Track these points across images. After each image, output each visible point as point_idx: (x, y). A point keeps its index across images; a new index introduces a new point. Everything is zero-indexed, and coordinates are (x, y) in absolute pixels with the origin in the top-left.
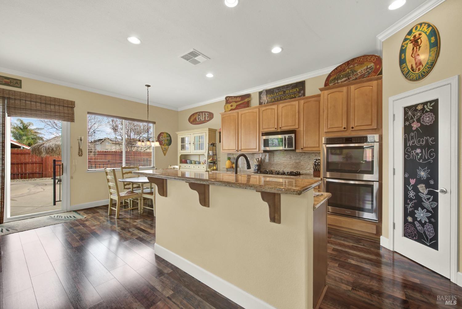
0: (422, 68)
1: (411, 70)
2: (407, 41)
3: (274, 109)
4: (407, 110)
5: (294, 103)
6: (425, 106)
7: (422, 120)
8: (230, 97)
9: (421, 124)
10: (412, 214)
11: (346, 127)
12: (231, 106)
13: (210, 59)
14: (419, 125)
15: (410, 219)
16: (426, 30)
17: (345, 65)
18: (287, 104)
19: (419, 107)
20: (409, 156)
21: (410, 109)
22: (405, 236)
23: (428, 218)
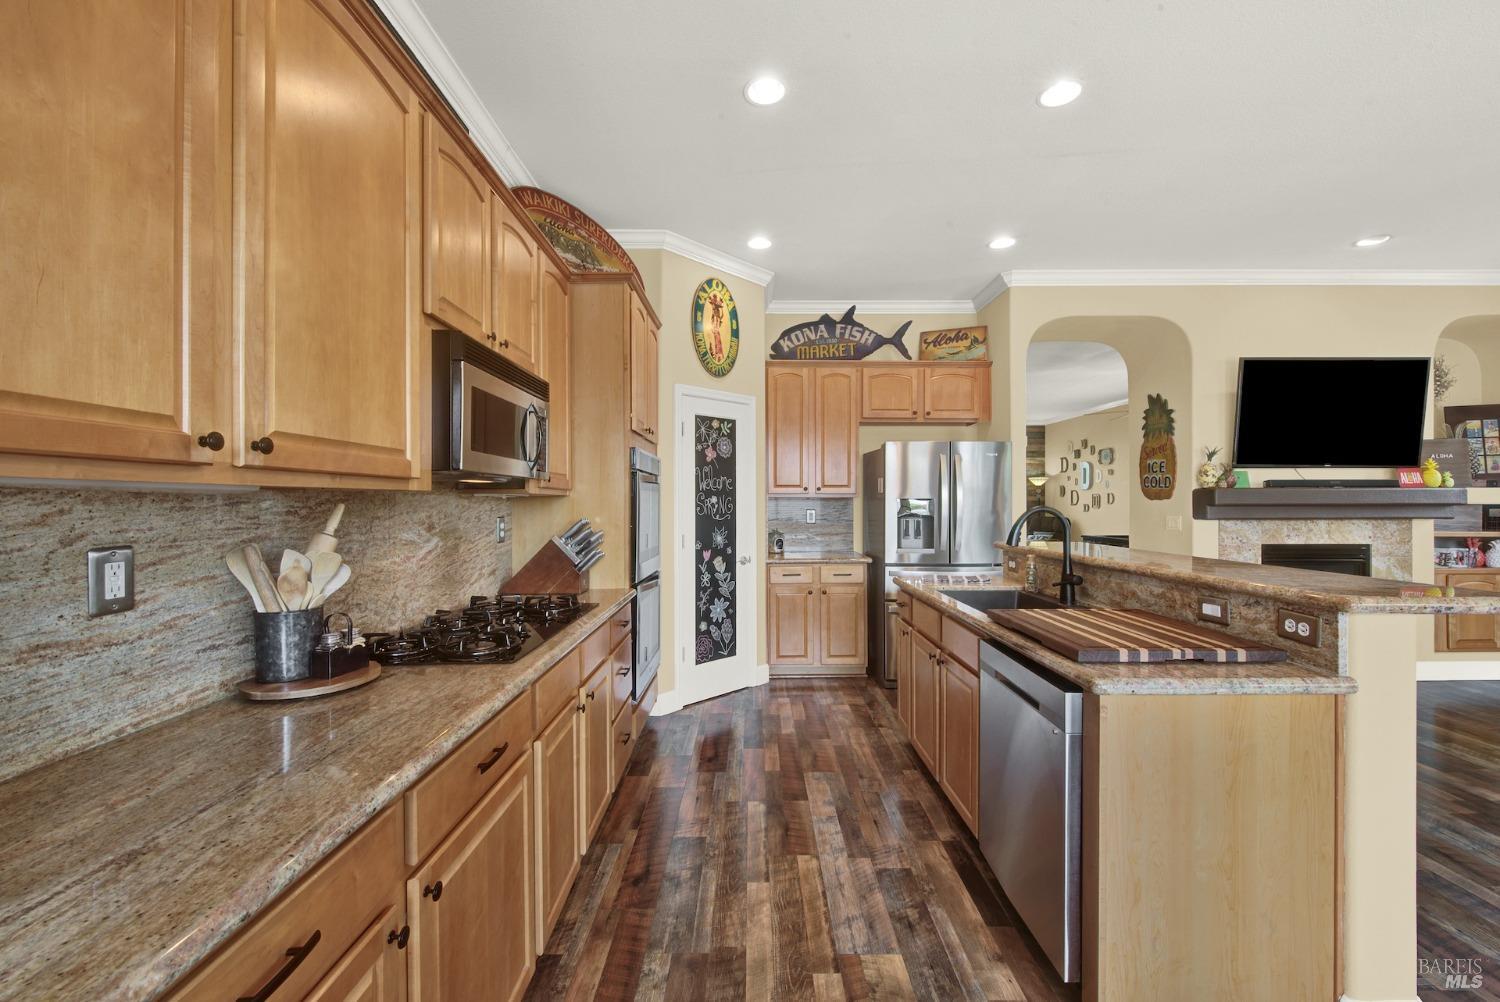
0: (723, 360)
1: (709, 351)
2: (705, 295)
4: (698, 421)
6: (722, 426)
7: (718, 447)
9: (718, 454)
10: (707, 615)
14: (715, 455)
15: (704, 626)
16: (728, 302)
17: (566, 212)
19: (715, 424)
20: (702, 510)
21: (703, 421)
22: (698, 663)
23: (726, 610)
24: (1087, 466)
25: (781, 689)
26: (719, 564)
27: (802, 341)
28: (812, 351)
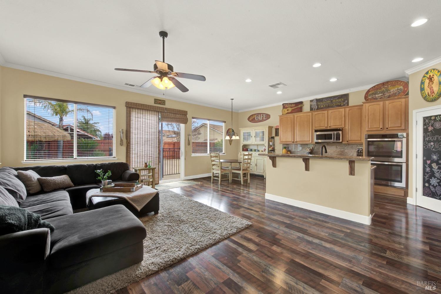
0: (435, 95)
1: (427, 95)
2: (425, 78)
3: (325, 113)
4: (425, 119)
5: (341, 110)
6: (436, 118)
7: (434, 126)
8: (286, 104)
9: (434, 128)
10: (428, 182)
11: (382, 128)
12: (288, 110)
13: (286, 85)
14: (433, 128)
15: (427, 185)
16: (437, 74)
17: (381, 85)
18: (335, 110)
19: (433, 118)
20: (426, 147)
21: (427, 118)
22: (424, 195)
23: (438, 183)
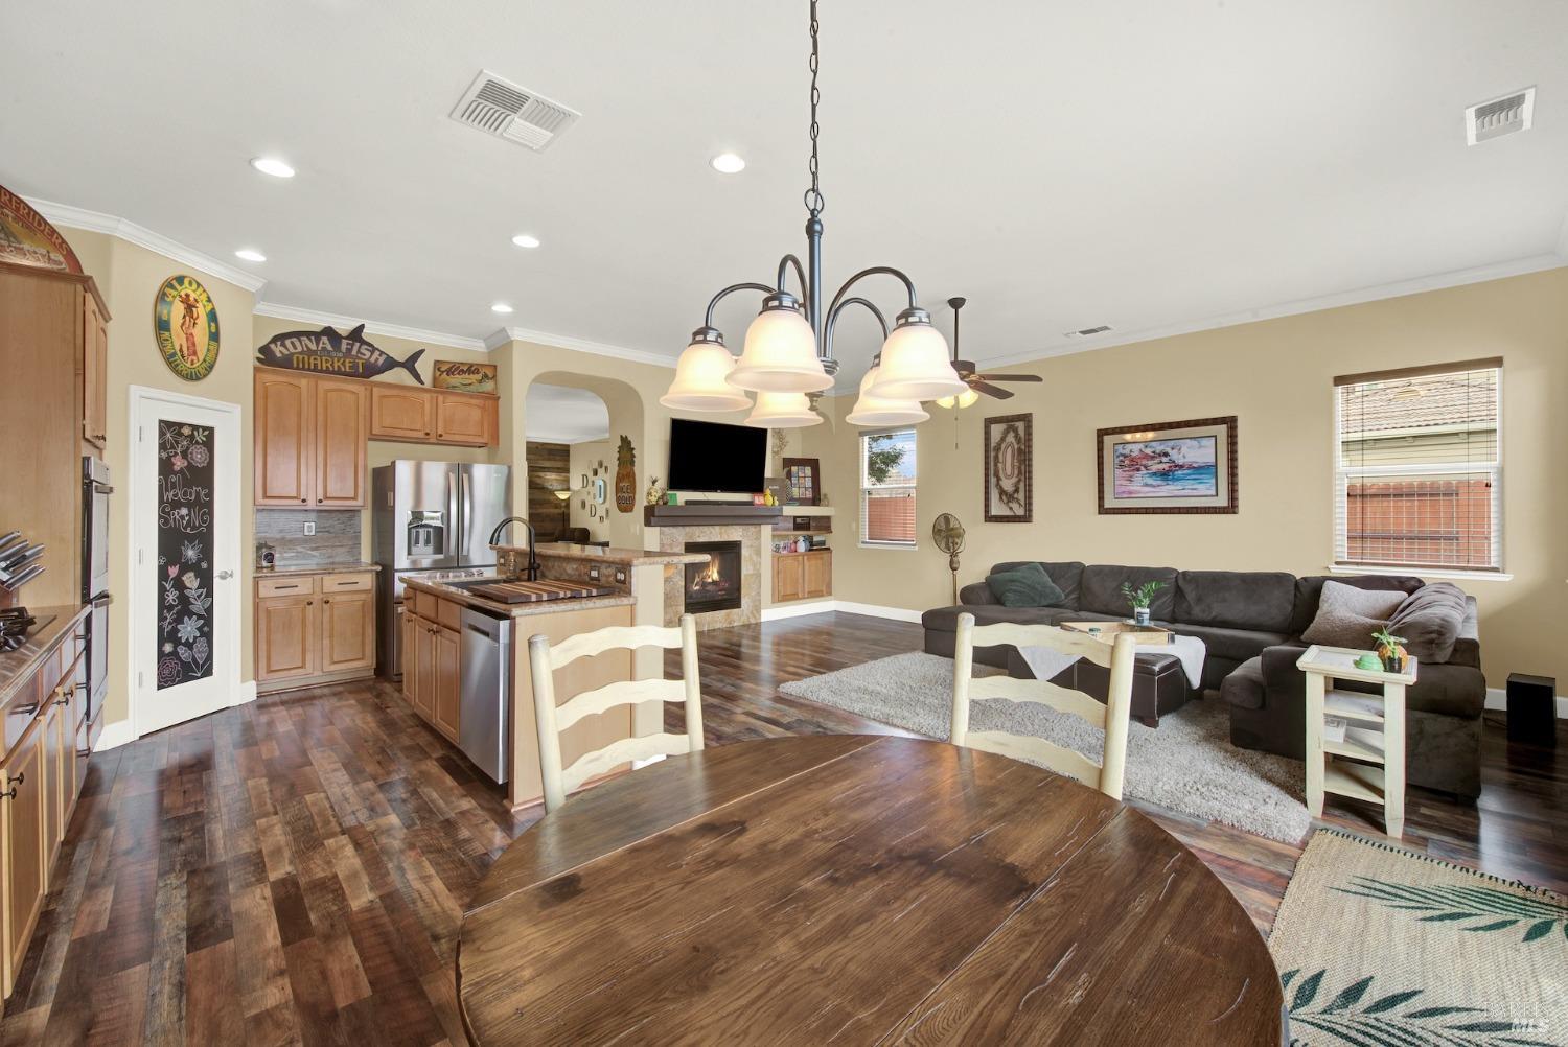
0: (198, 363)
1: (177, 352)
2: (175, 293)
4: (163, 427)
6: (196, 433)
7: (190, 456)
9: (189, 462)
10: (173, 636)
14: (186, 464)
15: (169, 647)
16: (205, 303)
19: (186, 431)
20: (166, 522)
21: (166, 427)
22: (159, 688)
23: (199, 629)
24: (602, 483)
25: (274, 705)
26: (191, 580)
27: (299, 349)
28: (312, 361)
